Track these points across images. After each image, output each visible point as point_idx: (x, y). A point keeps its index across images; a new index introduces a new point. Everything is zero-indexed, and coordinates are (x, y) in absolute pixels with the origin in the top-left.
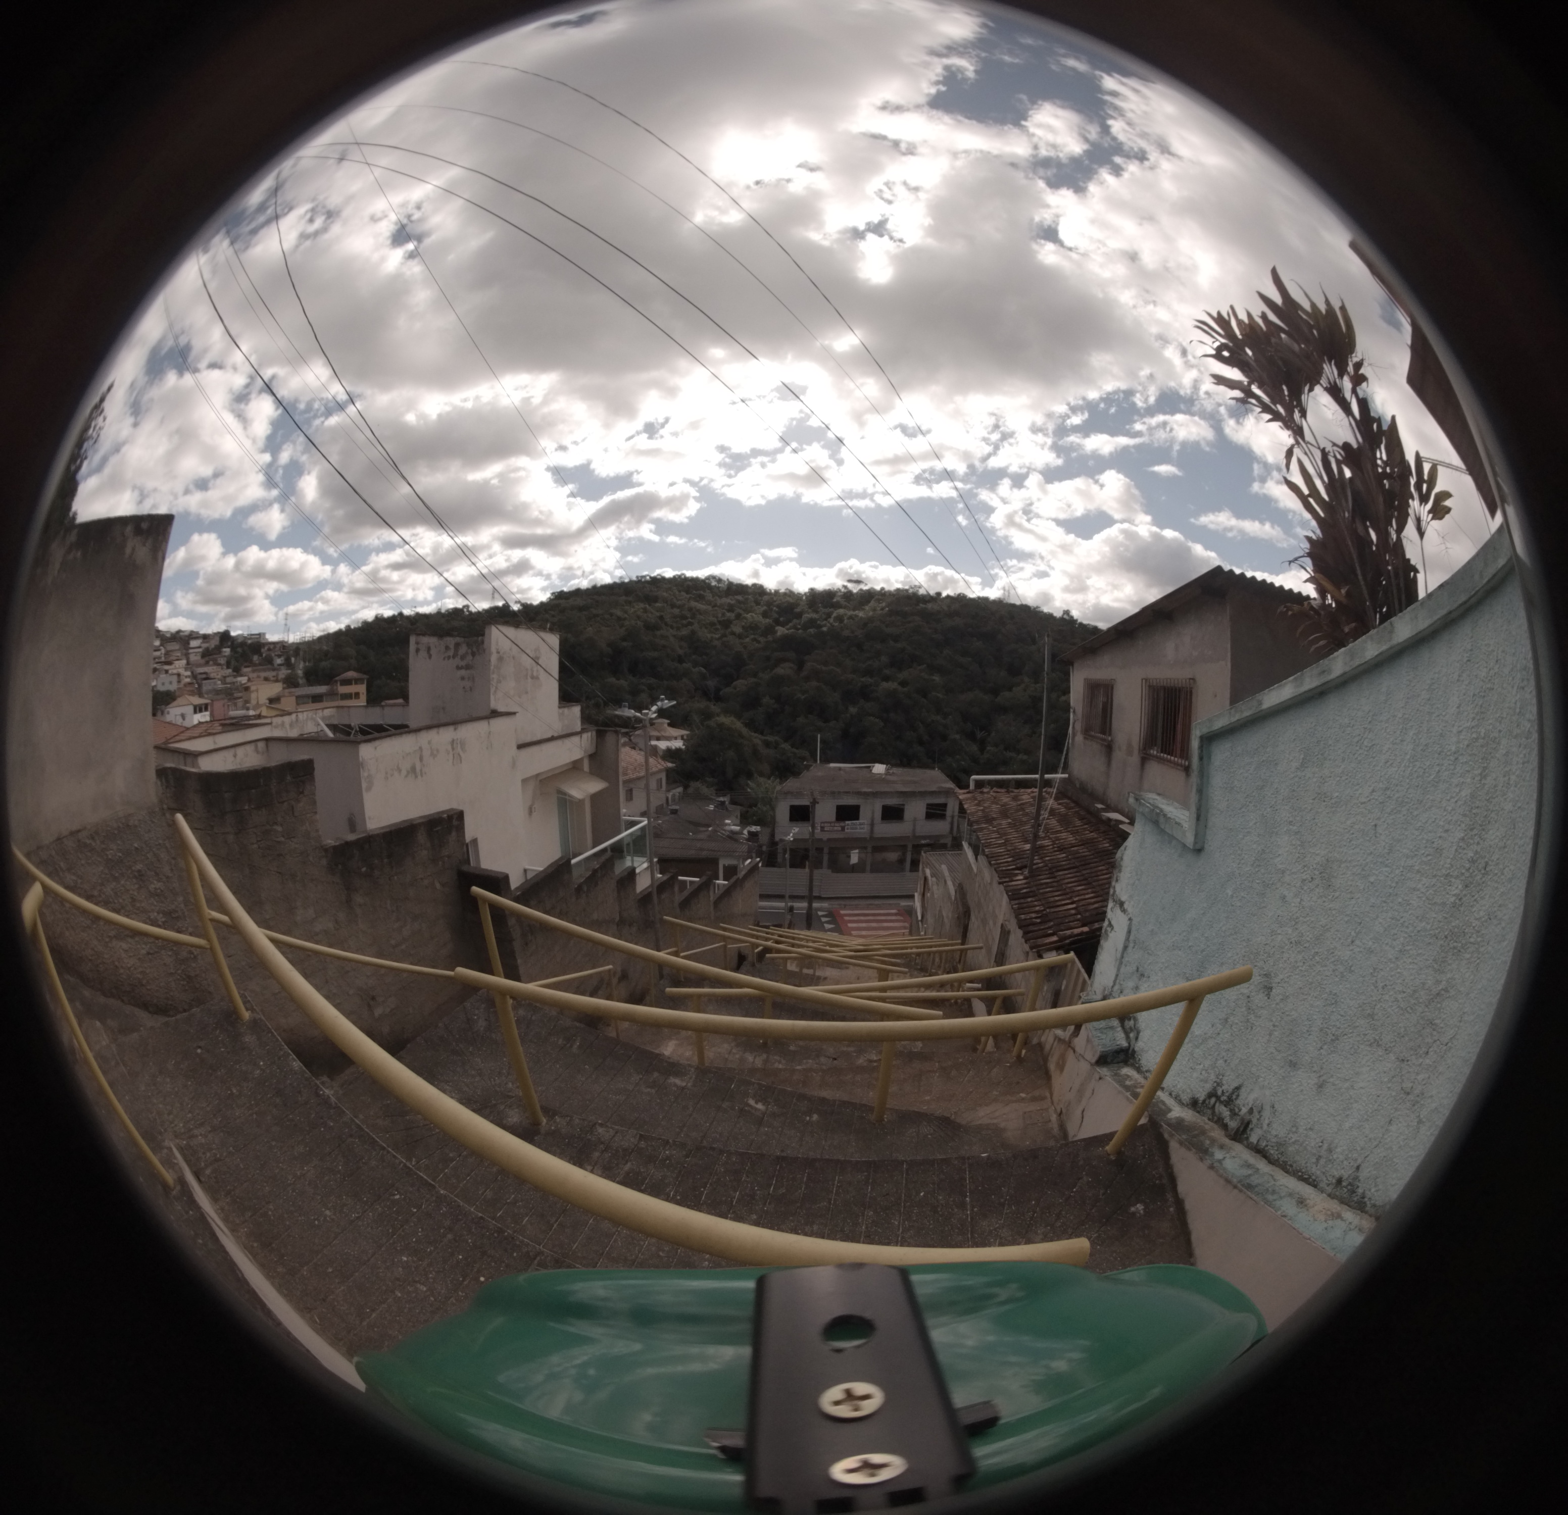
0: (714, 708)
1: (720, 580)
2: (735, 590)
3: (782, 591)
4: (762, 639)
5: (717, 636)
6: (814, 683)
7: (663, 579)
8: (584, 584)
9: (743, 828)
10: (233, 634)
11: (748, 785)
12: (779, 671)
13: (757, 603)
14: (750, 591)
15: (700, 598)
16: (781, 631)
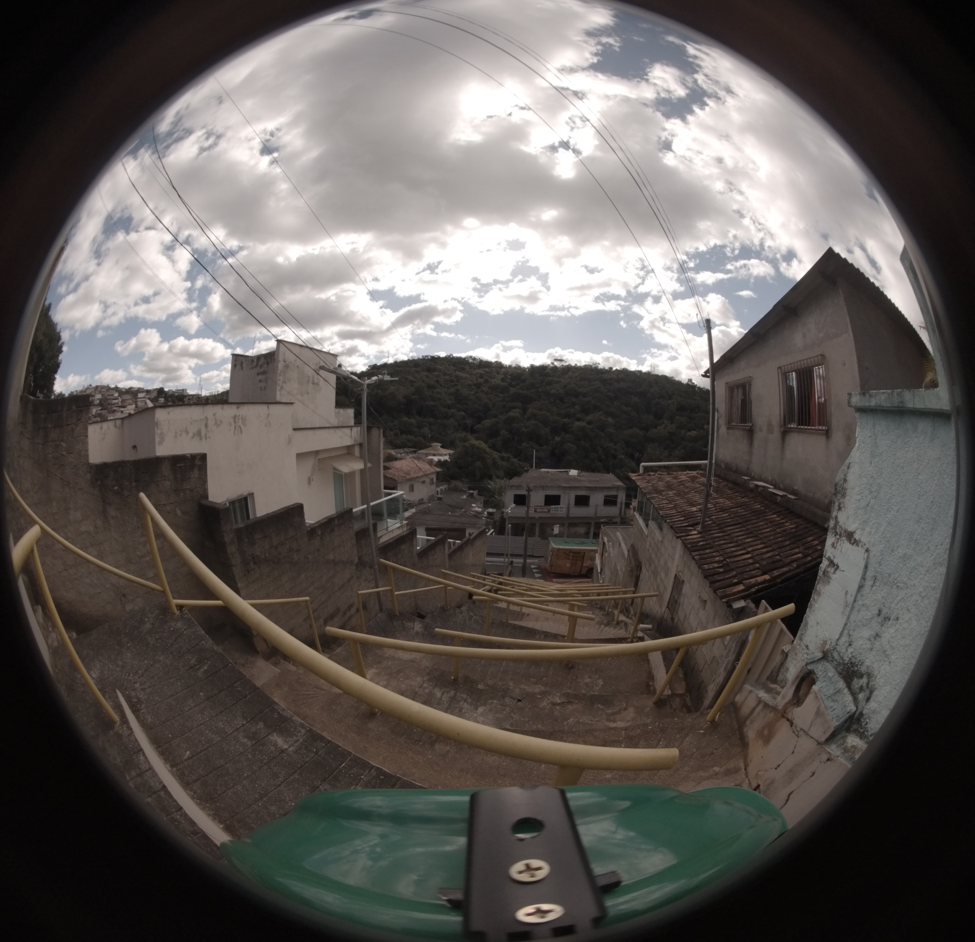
0: (469, 436)
1: (474, 359)
2: (484, 365)
3: (514, 365)
4: (501, 395)
5: (472, 393)
6: (533, 422)
7: (439, 358)
8: (391, 361)
9: (485, 511)
10: (166, 389)
11: (489, 483)
12: (511, 414)
13: (498, 373)
14: (493, 365)
15: (463, 369)
16: (513, 390)
